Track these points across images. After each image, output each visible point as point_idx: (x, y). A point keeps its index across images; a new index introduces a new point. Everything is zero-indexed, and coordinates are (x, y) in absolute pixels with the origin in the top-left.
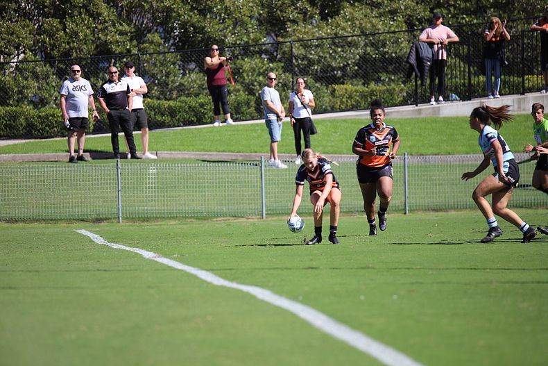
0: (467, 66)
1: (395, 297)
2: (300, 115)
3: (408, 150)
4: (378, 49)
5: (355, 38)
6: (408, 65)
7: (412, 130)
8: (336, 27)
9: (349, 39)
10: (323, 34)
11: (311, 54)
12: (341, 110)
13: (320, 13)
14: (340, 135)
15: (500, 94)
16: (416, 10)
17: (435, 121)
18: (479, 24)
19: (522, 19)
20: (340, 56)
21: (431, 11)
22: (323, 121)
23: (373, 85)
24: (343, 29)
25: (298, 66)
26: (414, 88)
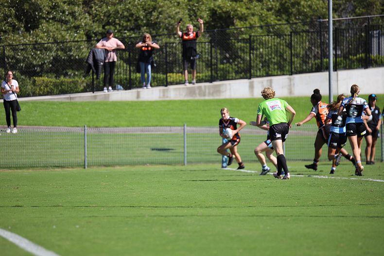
0: (128, 66)
1: (78, 226)
2: (9, 98)
3: (87, 123)
4: (66, 53)
5: (50, 45)
6: (87, 65)
7: (90, 110)
8: (36, 37)
9: (46, 45)
10: (27, 41)
11: (18, 55)
12: (40, 95)
13: (25, 27)
14: (39, 112)
15: (151, 86)
16: (92, 26)
17: (106, 104)
18: (136, 37)
19: (166, 35)
20: (39, 57)
21: (103, 27)
22: (26, 102)
23: (62, 78)
24: (41, 38)
25: (9, 63)
26: (91, 80)
